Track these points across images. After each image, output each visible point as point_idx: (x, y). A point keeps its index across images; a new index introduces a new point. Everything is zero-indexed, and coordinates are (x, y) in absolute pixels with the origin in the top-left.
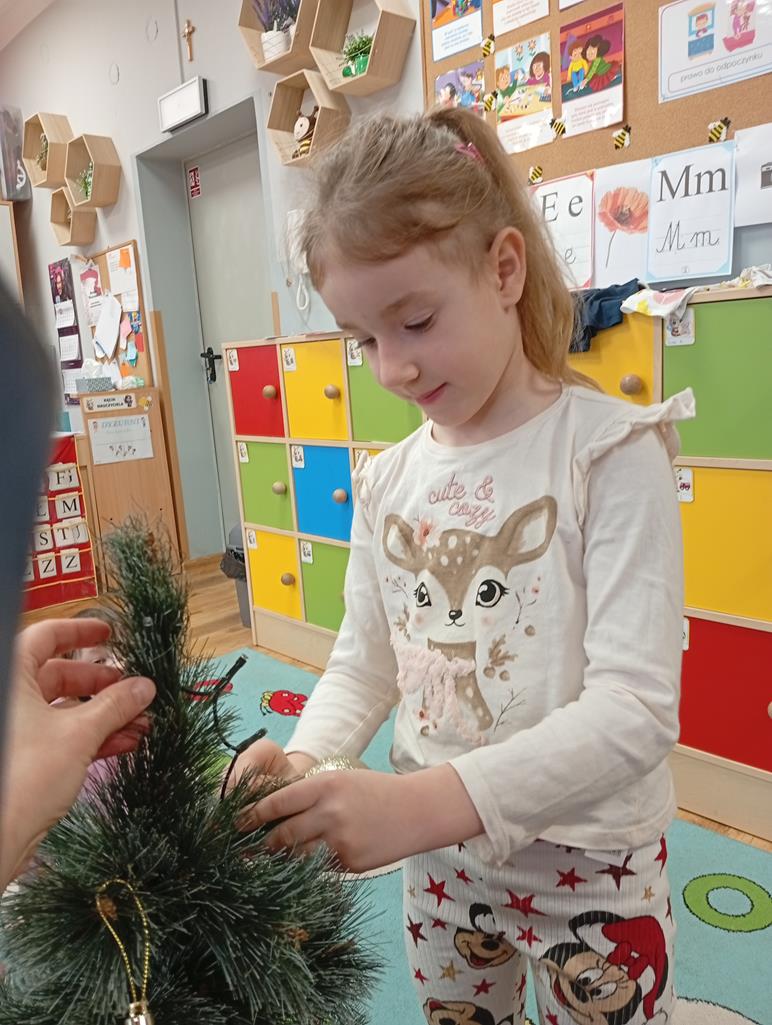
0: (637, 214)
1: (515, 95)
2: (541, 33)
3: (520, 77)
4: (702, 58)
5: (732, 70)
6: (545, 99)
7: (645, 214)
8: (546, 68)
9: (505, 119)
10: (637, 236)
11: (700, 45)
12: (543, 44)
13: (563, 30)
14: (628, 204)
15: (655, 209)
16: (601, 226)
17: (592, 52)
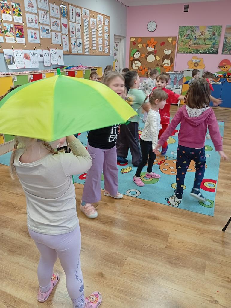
0: (28, 58)
1: (8, 32)
2: (12, 24)
3: (9, 30)
4: (32, 38)
5: (35, 41)
6: (13, 35)
7: (30, 58)
8: (13, 30)
9: (6, 36)
10: (29, 61)
11: (32, 37)
12: (12, 26)
13: (15, 25)
14: (27, 56)
15: (31, 57)
16: (24, 58)
17: (19, 31)
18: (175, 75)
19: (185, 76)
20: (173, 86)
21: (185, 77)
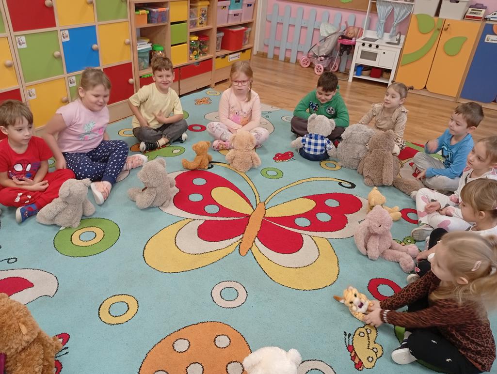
18: (390, 8)
19: (415, 13)
20: (383, 36)
21: (416, 16)
